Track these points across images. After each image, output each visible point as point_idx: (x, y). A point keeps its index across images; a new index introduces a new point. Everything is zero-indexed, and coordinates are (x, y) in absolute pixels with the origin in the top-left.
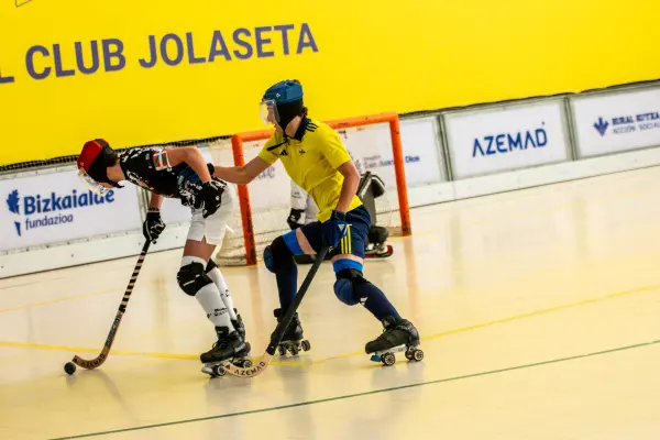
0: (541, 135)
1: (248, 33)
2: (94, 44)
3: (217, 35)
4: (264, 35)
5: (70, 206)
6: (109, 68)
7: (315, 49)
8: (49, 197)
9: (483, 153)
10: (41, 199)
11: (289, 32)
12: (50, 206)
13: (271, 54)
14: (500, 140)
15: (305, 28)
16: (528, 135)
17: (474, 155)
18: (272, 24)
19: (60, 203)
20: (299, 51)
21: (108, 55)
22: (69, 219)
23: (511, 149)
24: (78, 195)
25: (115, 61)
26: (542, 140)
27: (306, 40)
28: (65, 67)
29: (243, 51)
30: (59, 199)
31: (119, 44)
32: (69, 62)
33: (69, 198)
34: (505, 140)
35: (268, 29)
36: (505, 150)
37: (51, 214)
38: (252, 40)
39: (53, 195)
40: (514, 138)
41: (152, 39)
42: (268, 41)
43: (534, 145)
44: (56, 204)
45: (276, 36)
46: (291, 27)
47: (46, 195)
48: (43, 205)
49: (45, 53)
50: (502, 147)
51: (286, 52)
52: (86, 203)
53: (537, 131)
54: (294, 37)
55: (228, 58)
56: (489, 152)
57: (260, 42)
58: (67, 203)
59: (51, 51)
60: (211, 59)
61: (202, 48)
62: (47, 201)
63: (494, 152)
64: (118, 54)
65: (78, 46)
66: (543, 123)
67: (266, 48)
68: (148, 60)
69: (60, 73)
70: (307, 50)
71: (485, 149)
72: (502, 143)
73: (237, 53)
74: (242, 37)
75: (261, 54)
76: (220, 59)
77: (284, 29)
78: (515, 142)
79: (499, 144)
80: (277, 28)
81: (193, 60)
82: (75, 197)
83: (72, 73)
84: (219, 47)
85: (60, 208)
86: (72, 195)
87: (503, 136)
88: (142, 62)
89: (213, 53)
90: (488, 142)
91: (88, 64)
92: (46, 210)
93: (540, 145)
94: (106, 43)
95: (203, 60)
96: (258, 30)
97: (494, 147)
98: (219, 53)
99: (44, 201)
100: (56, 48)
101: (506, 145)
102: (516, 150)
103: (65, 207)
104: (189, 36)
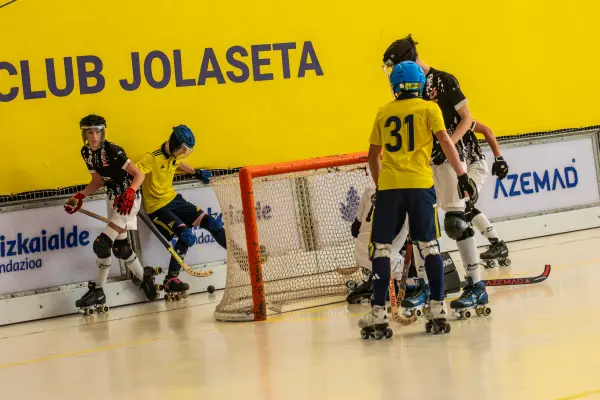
0: (570, 174)
1: (243, 52)
2: (68, 61)
3: (209, 54)
4: (262, 55)
5: (38, 249)
6: (85, 90)
7: (320, 73)
8: (14, 238)
9: (506, 195)
10: (5, 241)
11: (290, 51)
12: (15, 249)
13: (269, 77)
14: (525, 179)
15: (308, 47)
16: (557, 173)
17: (496, 197)
18: (271, 42)
19: (28, 245)
20: (301, 74)
21: (83, 75)
22: (37, 264)
23: (537, 191)
24: (48, 236)
25: (92, 82)
26: (572, 181)
27: (309, 61)
28: (34, 88)
29: (238, 72)
30: (26, 240)
31: (97, 62)
32: (39, 82)
33: (37, 239)
34: (531, 179)
35: (266, 47)
36: (531, 191)
37: (17, 259)
38: (248, 61)
39: (20, 235)
40: (541, 178)
41: (135, 56)
42: (267, 62)
43: (563, 187)
44: (22, 247)
45: (276, 57)
46: (293, 46)
47: (11, 236)
48: (7, 247)
49: (13, 71)
50: (527, 188)
51: (287, 74)
52: (57, 247)
53: (567, 170)
54: (295, 56)
55: (221, 80)
56: (513, 193)
57: (257, 62)
58: (35, 246)
59: (19, 69)
60: (202, 82)
61: (191, 68)
62: (12, 243)
63: (518, 193)
64: (97, 73)
65: (50, 63)
66: (574, 161)
67: (264, 69)
68: (131, 81)
69: (29, 95)
70: (310, 73)
71: (508, 191)
72: (527, 183)
73: (231, 75)
74: (237, 56)
75: (259, 77)
76: (211, 81)
77: (285, 48)
78: (542, 182)
79: (524, 184)
80: (277, 47)
81: (181, 82)
82: (44, 238)
83: (42, 95)
84: (210, 68)
85: (27, 252)
86: (41, 236)
87: (528, 175)
88: (124, 84)
89: (204, 75)
90: (512, 180)
91: (61, 84)
92: (10, 253)
93: (570, 185)
94: (82, 60)
95: (191, 83)
96: (256, 49)
97: (518, 187)
98: (211, 75)
99: (9, 243)
100: (25, 65)
101: (531, 186)
102: (543, 192)
103: (33, 251)
104: (177, 54)
